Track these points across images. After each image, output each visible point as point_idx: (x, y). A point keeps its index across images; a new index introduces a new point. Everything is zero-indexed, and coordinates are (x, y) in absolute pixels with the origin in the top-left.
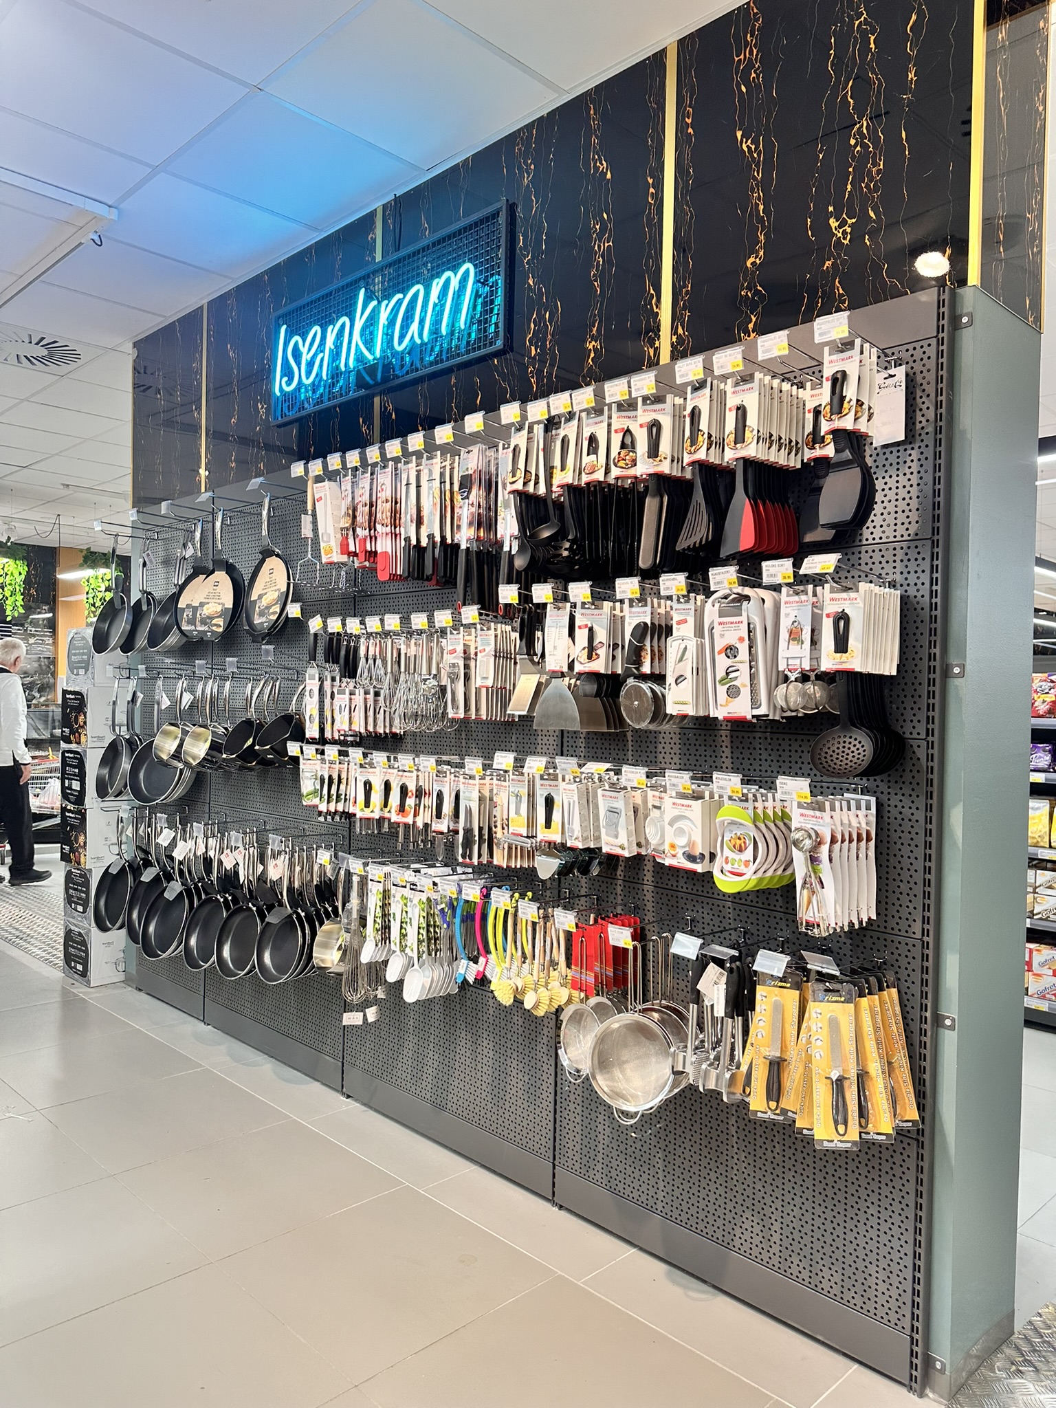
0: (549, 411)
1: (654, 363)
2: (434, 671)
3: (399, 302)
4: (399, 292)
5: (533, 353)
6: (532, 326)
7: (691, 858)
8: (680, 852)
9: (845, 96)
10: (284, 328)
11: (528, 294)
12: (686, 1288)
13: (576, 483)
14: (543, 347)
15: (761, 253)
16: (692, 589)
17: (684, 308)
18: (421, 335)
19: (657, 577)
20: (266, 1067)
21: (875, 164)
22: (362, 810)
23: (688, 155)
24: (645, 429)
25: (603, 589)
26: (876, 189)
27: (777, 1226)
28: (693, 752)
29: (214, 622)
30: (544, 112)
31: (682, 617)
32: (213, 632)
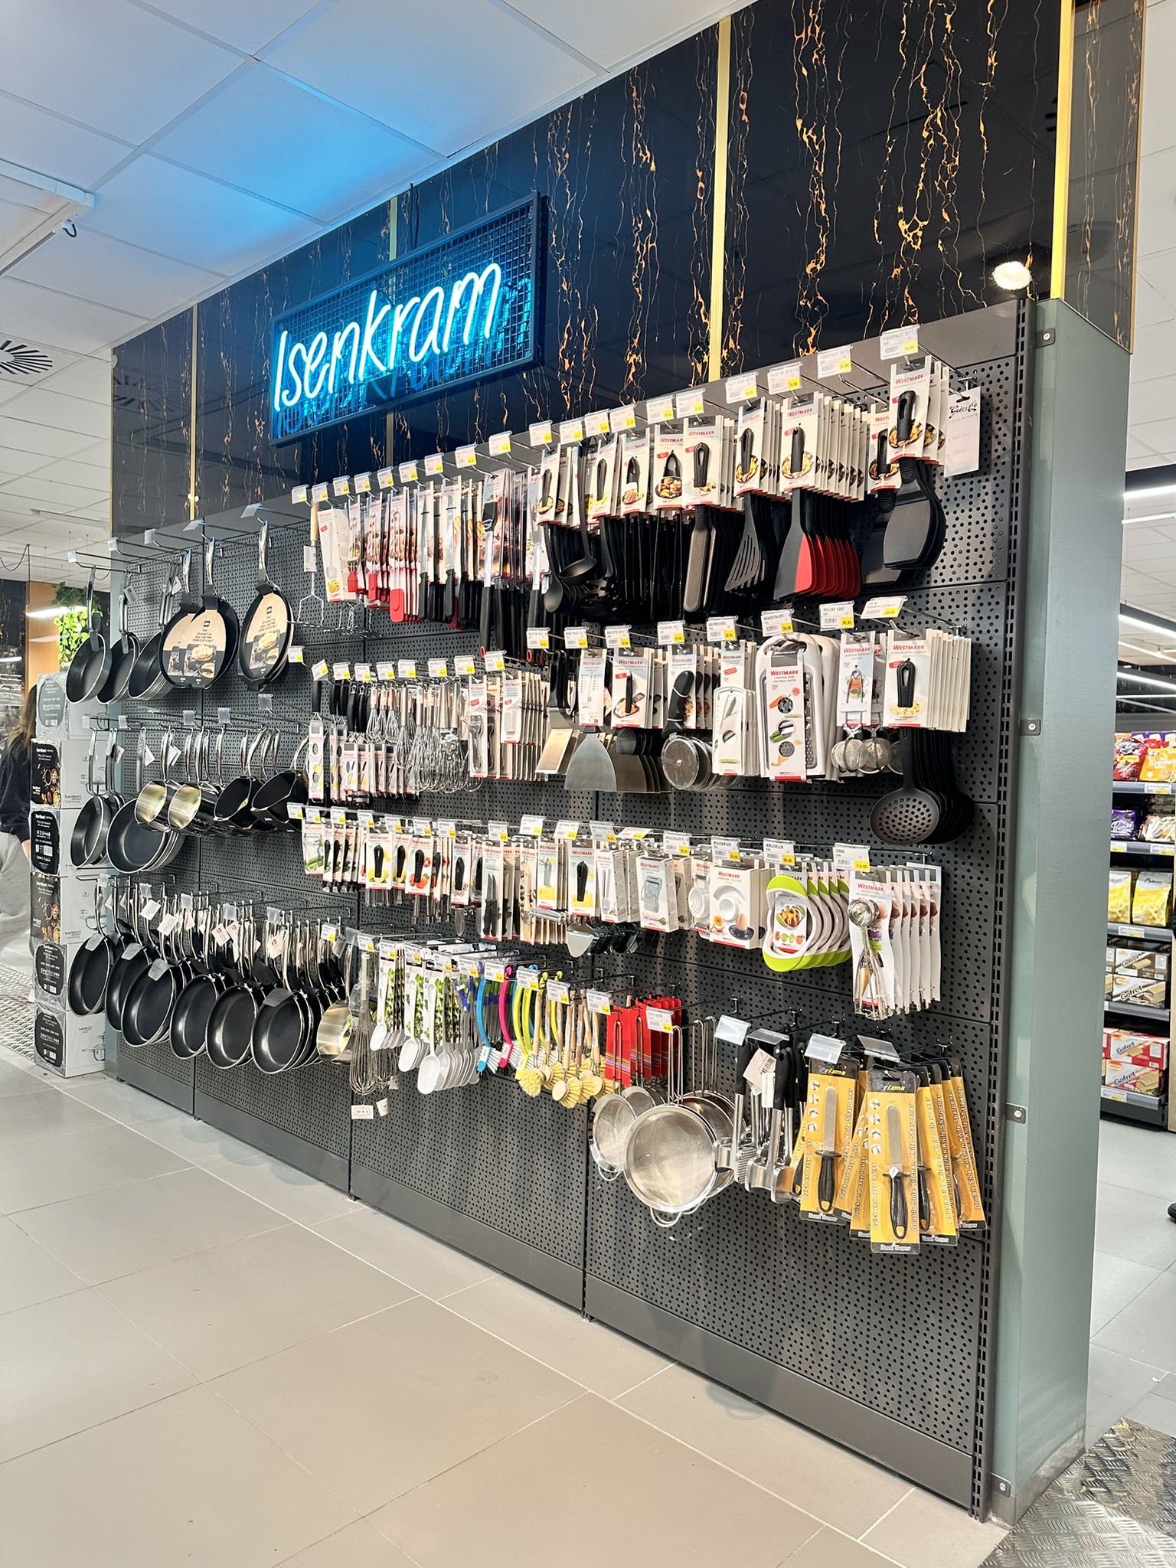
0: (584, 433)
1: (702, 380)
2: (454, 725)
3: (416, 307)
4: (415, 295)
5: (567, 366)
6: (566, 336)
7: (738, 933)
8: (726, 927)
9: (918, 82)
10: (285, 334)
11: (562, 300)
12: (728, 1405)
13: (614, 514)
14: (578, 361)
15: (823, 258)
16: (742, 634)
17: (736, 319)
18: (440, 346)
19: (704, 622)
20: (264, 1166)
21: (950, 160)
22: (372, 880)
23: (741, 146)
24: (692, 454)
25: (644, 633)
26: (951, 188)
27: (829, 1337)
28: (741, 816)
29: (203, 667)
30: (581, 94)
31: (731, 666)
32: (203, 678)
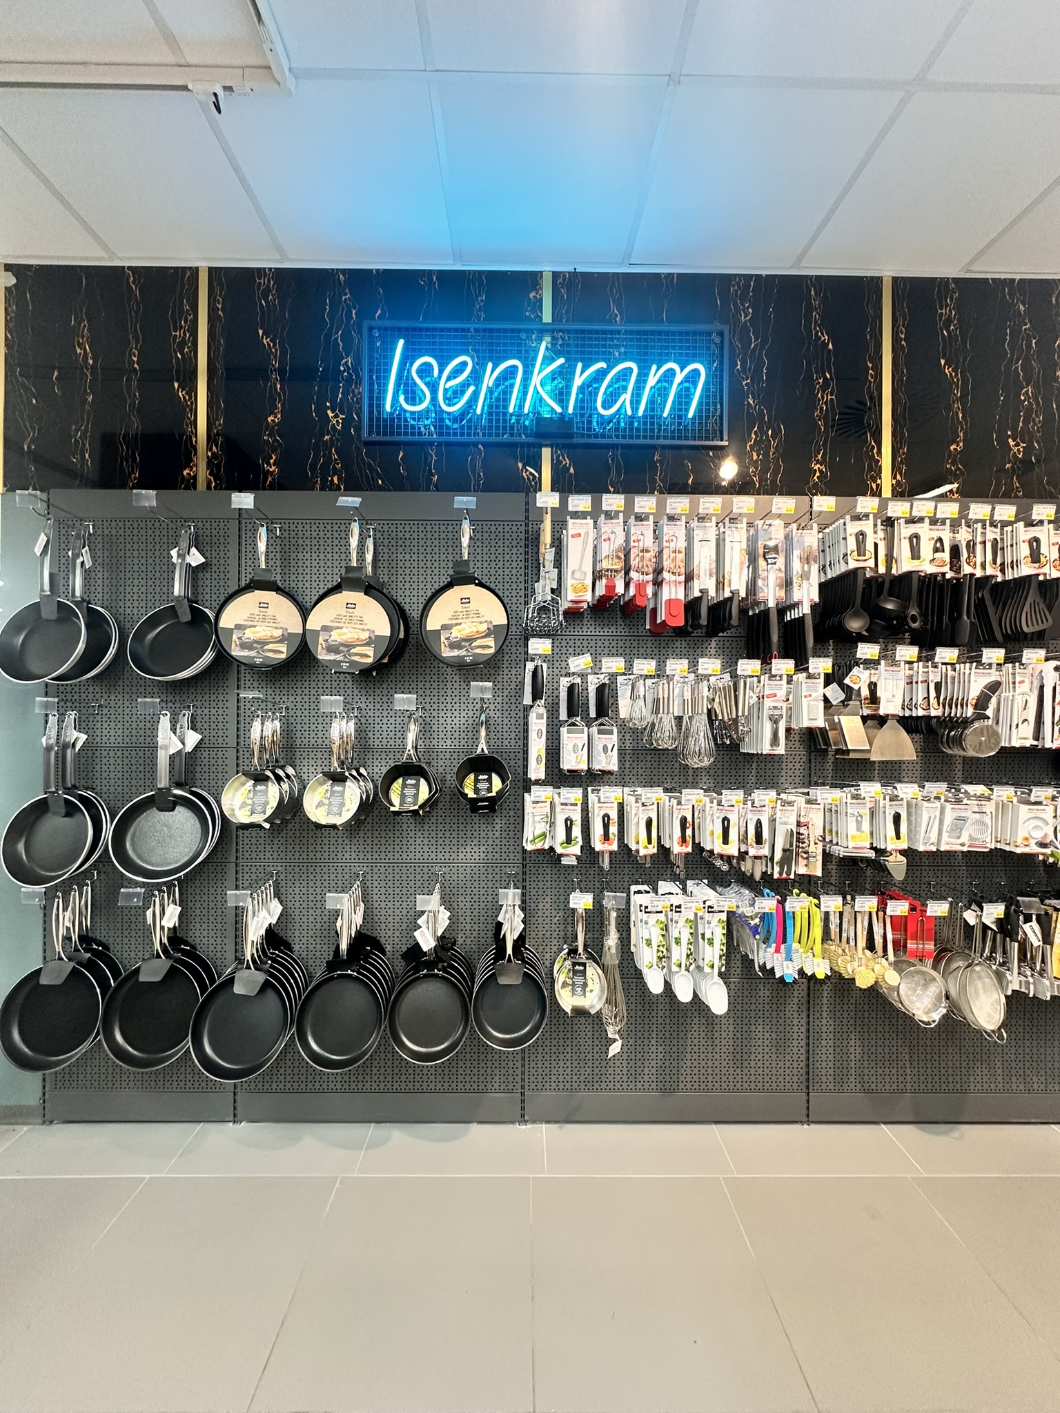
5: (755, 457)
6: (753, 436)
7: (1042, 845)
8: (1033, 842)
10: (401, 342)
11: (748, 410)
14: (766, 455)
16: (1008, 660)
17: (901, 463)
22: (646, 847)
29: (352, 651)
30: (764, 273)
32: (352, 663)
